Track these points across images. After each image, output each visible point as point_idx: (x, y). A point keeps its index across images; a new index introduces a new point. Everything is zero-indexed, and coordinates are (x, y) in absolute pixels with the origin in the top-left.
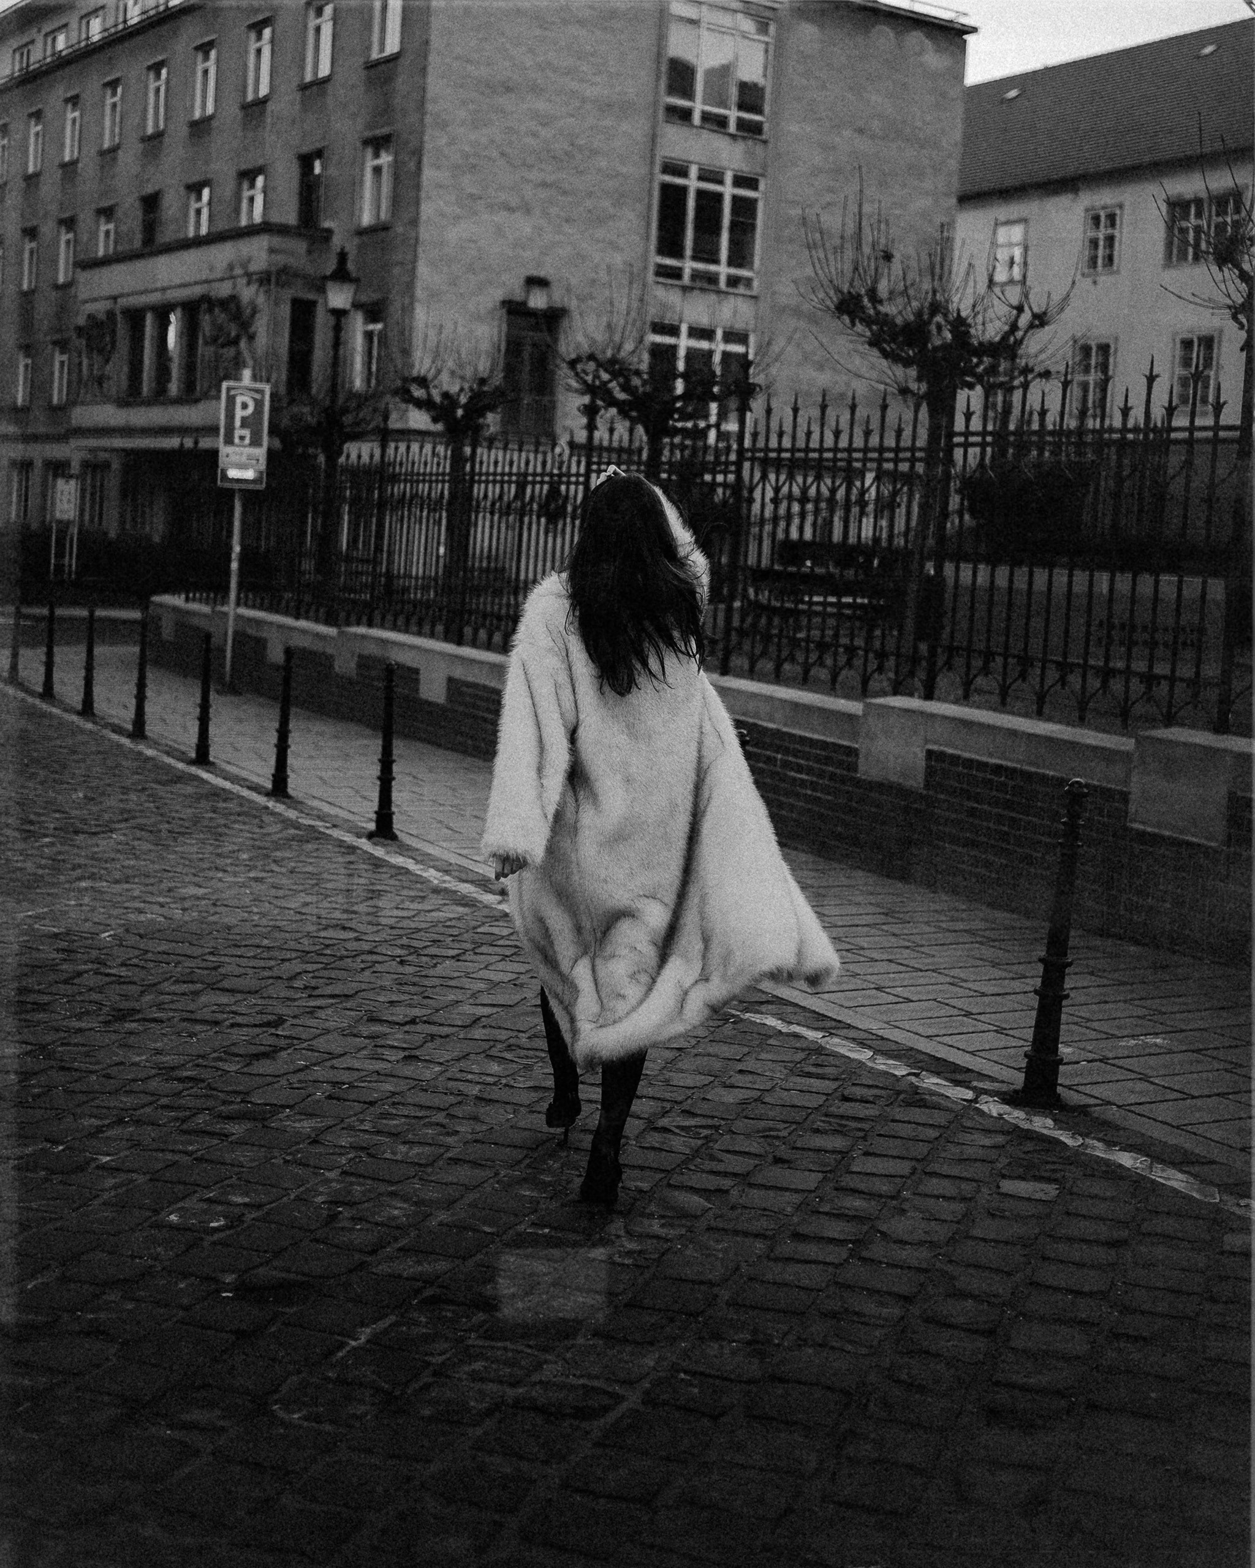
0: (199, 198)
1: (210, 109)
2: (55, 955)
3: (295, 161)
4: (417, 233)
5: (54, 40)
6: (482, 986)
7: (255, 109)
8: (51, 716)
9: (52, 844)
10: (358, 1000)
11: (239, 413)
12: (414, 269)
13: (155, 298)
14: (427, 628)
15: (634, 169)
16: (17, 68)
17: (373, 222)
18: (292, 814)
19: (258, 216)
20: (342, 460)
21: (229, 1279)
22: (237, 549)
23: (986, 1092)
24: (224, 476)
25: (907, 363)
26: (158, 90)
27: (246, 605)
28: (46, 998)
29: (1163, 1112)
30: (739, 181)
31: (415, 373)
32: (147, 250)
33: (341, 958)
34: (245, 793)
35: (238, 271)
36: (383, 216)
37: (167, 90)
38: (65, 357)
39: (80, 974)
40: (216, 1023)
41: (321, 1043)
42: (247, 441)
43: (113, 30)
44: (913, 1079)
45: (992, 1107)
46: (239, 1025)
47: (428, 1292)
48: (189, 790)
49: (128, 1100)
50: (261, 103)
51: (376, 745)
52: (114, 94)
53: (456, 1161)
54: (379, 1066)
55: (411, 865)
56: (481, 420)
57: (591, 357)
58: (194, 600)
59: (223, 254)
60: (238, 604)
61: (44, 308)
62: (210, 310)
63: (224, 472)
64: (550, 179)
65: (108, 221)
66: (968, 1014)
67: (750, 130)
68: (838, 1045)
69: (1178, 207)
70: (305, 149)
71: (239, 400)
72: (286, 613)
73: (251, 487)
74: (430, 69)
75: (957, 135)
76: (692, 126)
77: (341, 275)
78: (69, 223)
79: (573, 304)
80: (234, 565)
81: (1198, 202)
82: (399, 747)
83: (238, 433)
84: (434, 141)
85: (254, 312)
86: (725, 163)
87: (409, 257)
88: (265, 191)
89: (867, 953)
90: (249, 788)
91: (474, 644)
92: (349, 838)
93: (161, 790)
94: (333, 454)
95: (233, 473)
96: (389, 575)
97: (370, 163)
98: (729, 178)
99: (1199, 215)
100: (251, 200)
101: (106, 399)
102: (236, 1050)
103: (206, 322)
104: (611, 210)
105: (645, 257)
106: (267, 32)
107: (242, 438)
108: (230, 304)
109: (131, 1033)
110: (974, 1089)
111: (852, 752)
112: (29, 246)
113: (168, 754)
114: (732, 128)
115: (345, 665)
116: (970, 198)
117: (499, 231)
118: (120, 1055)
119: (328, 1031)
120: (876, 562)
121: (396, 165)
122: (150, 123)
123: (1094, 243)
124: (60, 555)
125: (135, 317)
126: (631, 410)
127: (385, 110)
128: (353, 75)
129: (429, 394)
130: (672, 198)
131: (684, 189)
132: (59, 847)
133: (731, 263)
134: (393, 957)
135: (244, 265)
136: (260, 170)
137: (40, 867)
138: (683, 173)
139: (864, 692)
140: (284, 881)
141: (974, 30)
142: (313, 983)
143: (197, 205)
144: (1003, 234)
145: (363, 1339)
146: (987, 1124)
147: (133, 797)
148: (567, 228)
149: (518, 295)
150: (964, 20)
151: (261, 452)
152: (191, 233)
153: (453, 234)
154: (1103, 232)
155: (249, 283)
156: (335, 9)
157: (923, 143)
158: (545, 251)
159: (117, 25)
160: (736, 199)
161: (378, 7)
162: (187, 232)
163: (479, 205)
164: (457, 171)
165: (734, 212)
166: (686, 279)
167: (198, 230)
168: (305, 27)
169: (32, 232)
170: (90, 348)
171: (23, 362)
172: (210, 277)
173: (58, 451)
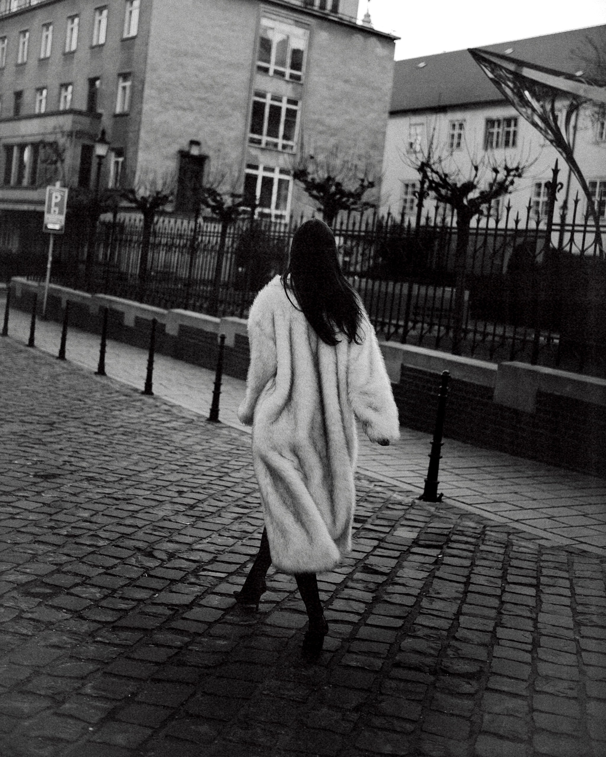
0: (41, 94)
1: (48, 54)
3: (87, 81)
4: (141, 118)
7: (69, 56)
10: (82, 419)
11: (54, 201)
12: (139, 134)
13: (19, 140)
15: (242, 94)
17: (121, 112)
18: (66, 365)
19: (68, 107)
21: (32, 473)
22: (50, 259)
24: (46, 227)
26: (24, 43)
27: (54, 283)
30: (289, 102)
32: (16, 117)
34: (48, 357)
35: (58, 130)
36: (126, 109)
37: (29, 42)
40: (32, 423)
42: (57, 212)
43: (4, 13)
47: (89, 479)
48: (25, 355)
50: (72, 53)
51: (100, 341)
52: (3, 43)
55: (109, 383)
58: (31, 280)
59: (51, 122)
60: (50, 282)
62: (44, 147)
63: (46, 225)
64: (203, 96)
67: (296, 79)
69: (490, 123)
70: (92, 76)
71: (54, 195)
73: (58, 232)
74: (151, 43)
75: (390, 85)
76: (269, 76)
77: (103, 141)
79: (211, 153)
80: (49, 266)
81: (499, 121)
83: (53, 209)
84: (150, 77)
85: (64, 150)
86: (283, 93)
87: (137, 128)
88: (72, 93)
91: (147, 303)
92: (87, 374)
93: (14, 355)
94: (95, 219)
95: (50, 226)
97: (121, 84)
98: (285, 100)
99: (499, 126)
100: (66, 97)
102: (37, 429)
103: (42, 151)
104: (230, 112)
105: (245, 134)
106: (76, 20)
107: (55, 211)
108: (53, 145)
113: (17, 342)
114: (287, 77)
115: (94, 310)
116: (394, 113)
117: (179, 119)
121: (133, 87)
122: (20, 57)
123: (453, 136)
125: (9, 148)
127: (129, 61)
128: (115, 43)
130: (258, 108)
131: (264, 104)
133: (284, 139)
135: (61, 127)
136: (70, 84)
138: (263, 96)
141: (400, 38)
143: (40, 98)
144: (413, 130)
148: (209, 119)
149: (186, 149)
150: (394, 34)
151: (63, 218)
152: (37, 111)
153: (157, 120)
154: (456, 132)
155: (63, 136)
156: (109, 12)
157: (374, 89)
158: (200, 129)
159: (5, 11)
160: (288, 110)
161: (127, 14)
162: (34, 111)
163: (170, 107)
164: (159, 90)
165: (287, 115)
166: (263, 145)
167: (40, 109)
168: (94, 20)
172: (45, 132)
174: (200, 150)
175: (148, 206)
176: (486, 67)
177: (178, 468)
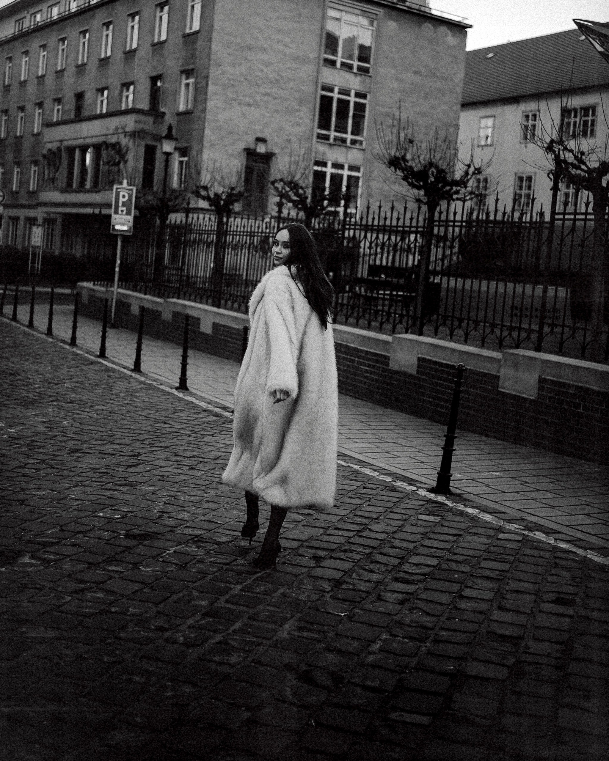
0: (102, 95)
1: (109, 54)
2: (44, 429)
3: (149, 79)
4: (205, 116)
5: (35, 17)
6: (222, 445)
7: (130, 54)
8: (33, 335)
9: (39, 387)
10: (171, 448)
11: (121, 200)
12: (203, 132)
13: (81, 142)
14: (204, 300)
15: (308, 89)
16: (17, 30)
17: (184, 109)
18: (143, 379)
19: (130, 106)
20: (168, 222)
21: (123, 532)
22: (118, 262)
23: (421, 488)
24: (114, 229)
25: (419, 188)
26: (84, 43)
27: (122, 288)
28: (42, 444)
29: (491, 497)
30: (358, 95)
31: (202, 184)
32: (77, 119)
33: (164, 434)
34: (122, 370)
35: (120, 131)
36: (189, 106)
37: (89, 43)
38: (36, 169)
39: (56, 436)
40: (113, 455)
41: (156, 463)
42: (125, 213)
43: (63, 14)
44: (394, 483)
45: (423, 493)
46: (122, 456)
47: (196, 539)
48: (97, 368)
49: (80, 479)
50: (133, 51)
51: (180, 351)
52: (64, 44)
53: (208, 501)
54: (180, 471)
55: (194, 400)
56: (231, 207)
57: (281, 180)
58: (97, 285)
59: (114, 122)
60: (118, 287)
61: (27, 145)
62: (107, 149)
63: (113, 226)
64: (269, 91)
65: (58, 105)
66: (422, 462)
67: (364, 71)
68: (366, 471)
69: (565, 112)
70: (154, 74)
71: (121, 194)
72: (140, 291)
73: (125, 234)
74: (213, 39)
75: (462, 75)
76: (337, 69)
77: (169, 137)
78: (40, 105)
79: (276, 150)
80: (117, 269)
81: (575, 110)
82: (190, 352)
83: (120, 209)
84: (214, 72)
85: (127, 151)
86: (351, 87)
87: (201, 127)
88: (134, 93)
89: (385, 440)
90: (124, 368)
91: (226, 308)
92: (168, 389)
93: (85, 368)
94: (164, 219)
95: (117, 227)
96: (188, 276)
97: (184, 82)
98: (353, 93)
99: (575, 116)
100: (127, 97)
101: (56, 189)
102: (121, 464)
103: (104, 153)
104: (297, 107)
105: (312, 130)
106: (137, 18)
107: (122, 211)
108: (116, 147)
109: (79, 457)
110: (417, 487)
111: (387, 358)
112: (21, 114)
113: (87, 353)
114: (355, 70)
115: (167, 316)
116: (466, 105)
117: (244, 116)
118: (74, 464)
119: (158, 459)
120: (413, 276)
121: (196, 83)
122: (80, 58)
123: (526, 128)
124: (33, 262)
125: (71, 150)
126: (299, 204)
127: (191, 57)
128: (178, 39)
129: (208, 194)
130: (326, 102)
131: (331, 98)
132: (42, 389)
133: (353, 133)
134: (186, 434)
135: (123, 128)
136: (132, 83)
137: (36, 396)
138: (331, 90)
139: (393, 332)
140: (139, 405)
141: (471, 26)
142: (153, 442)
143: (102, 99)
144: (483, 122)
145: (172, 551)
146: (420, 498)
147: (72, 370)
148: (275, 115)
149: (252, 146)
150: (466, 22)
151: (131, 218)
152: (98, 112)
153: (222, 117)
154: (531, 123)
155: (125, 136)
156: (170, 7)
157: (445, 79)
158: (266, 125)
159: (65, 12)
160: (356, 103)
161: (189, 9)
162: (96, 111)
163: (234, 103)
164: (225, 87)
165: (355, 109)
166: (331, 140)
167: (101, 110)
168: (155, 16)
169: (22, 109)
170: (49, 165)
171: (16, 170)
172: (107, 133)
173: (31, 213)
174: (266, 148)
175: (222, 202)
176: (594, 39)
177: (302, 518)
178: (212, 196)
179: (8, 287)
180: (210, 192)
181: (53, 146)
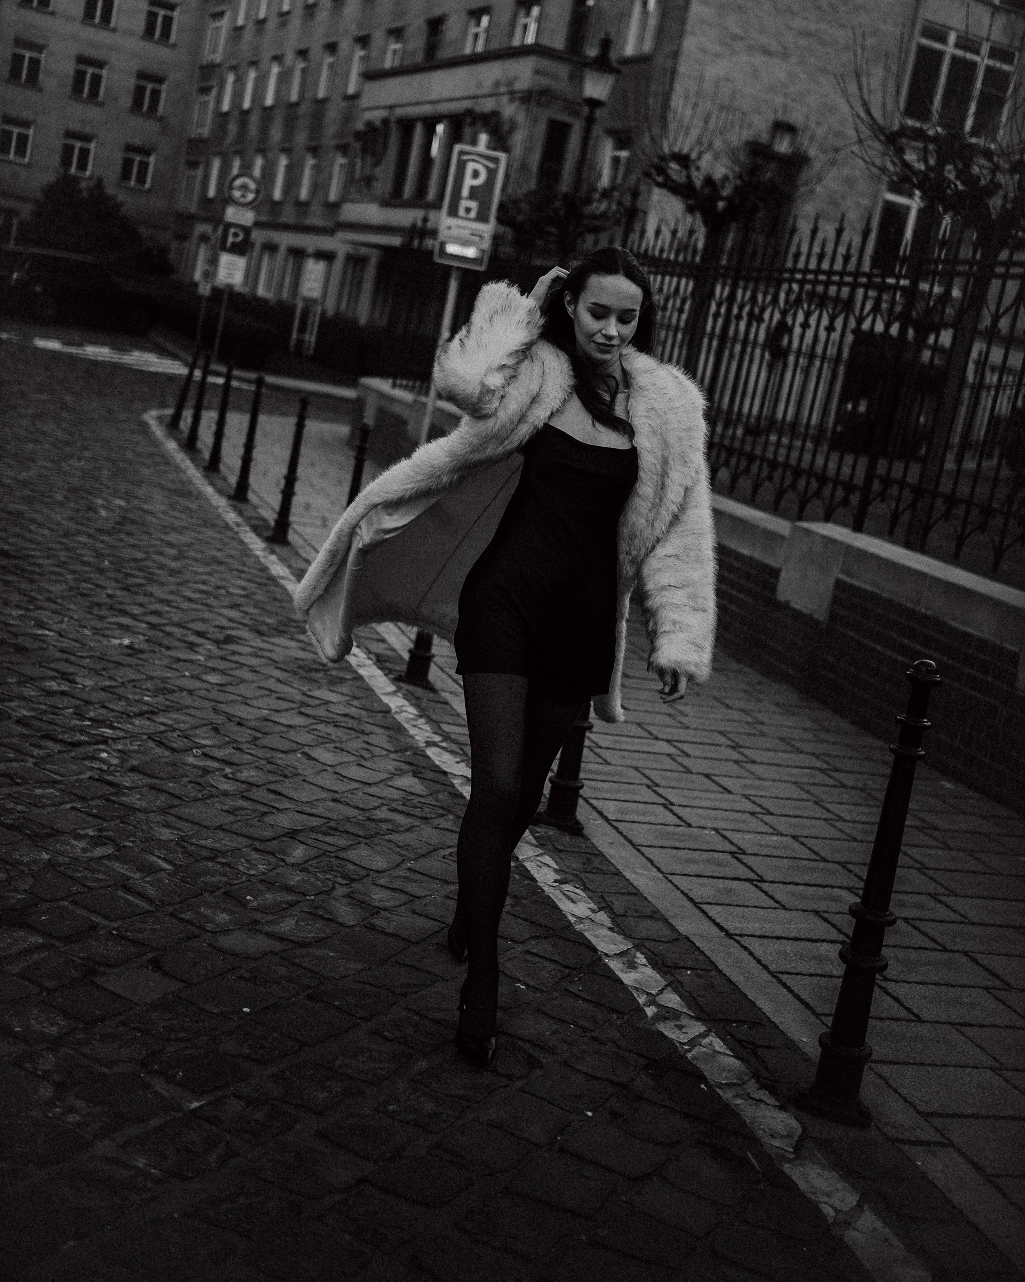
0: (479, 24)
4: (677, 66)
11: (469, 182)
13: (427, 109)
15: (895, 28)
17: (635, 54)
19: (530, 39)
24: (443, 252)
30: (995, 53)
31: (676, 148)
32: (427, 65)
35: (503, 89)
36: (646, 49)
38: (344, 161)
42: (473, 215)
58: (400, 386)
59: (492, 72)
61: (333, 114)
62: (472, 123)
63: (442, 245)
64: (813, 27)
65: (397, 42)
71: (471, 167)
73: (470, 266)
77: (602, 63)
78: (363, 41)
79: (814, 152)
83: (464, 204)
85: (513, 128)
86: (984, 34)
88: (539, 20)
95: (452, 249)
98: (985, 48)
100: (525, 27)
101: (373, 199)
103: (467, 132)
107: (468, 210)
108: (492, 118)
112: (329, 59)
117: (755, 74)
124: (303, 329)
125: (407, 125)
129: (689, 177)
130: (928, 61)
131: (940, 54)
133: (973, 132)
135: (510, 83)
138: (942, 37)
143: (476, 30)
149: (765, 138)
151: (488, 229)
152: (468, 52)
153: (711, 72)
155: (512, 100)
158: (798, 98)
160: (989, 70)
162: (464, 50)
163: (739, 45)
164: (722, 8)
165: (986, 82)
167: (474, 48)
169: (332, 47)
170: (365, 150)
171: (310, 162)
172: (479, 92)
173: (326, 243)
174: (792, 143)
175: (721, 205)
178: (698, 183)
179: (235, 372)
180: (694, 173)
181: (376, 116)
